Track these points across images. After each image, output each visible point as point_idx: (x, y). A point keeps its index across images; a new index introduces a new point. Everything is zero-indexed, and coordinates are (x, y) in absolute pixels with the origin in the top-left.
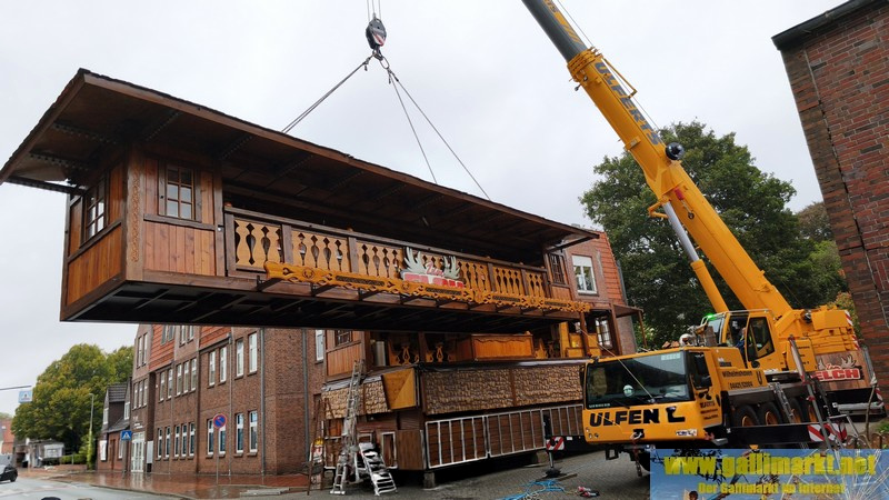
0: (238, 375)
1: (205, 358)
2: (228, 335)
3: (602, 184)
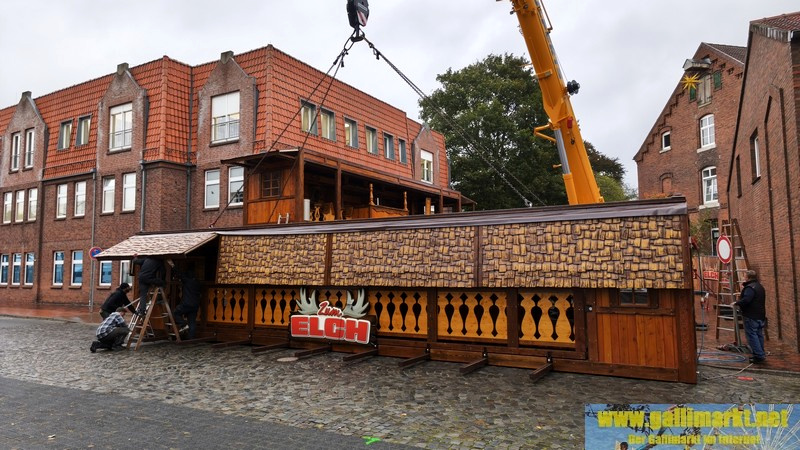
0: (104, 212)
1: (50, 190)
2: (92, 170)
3: (441, 92)
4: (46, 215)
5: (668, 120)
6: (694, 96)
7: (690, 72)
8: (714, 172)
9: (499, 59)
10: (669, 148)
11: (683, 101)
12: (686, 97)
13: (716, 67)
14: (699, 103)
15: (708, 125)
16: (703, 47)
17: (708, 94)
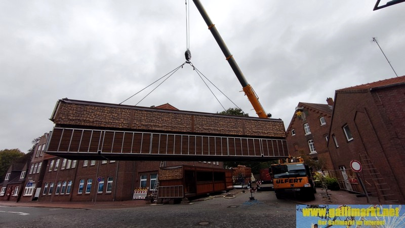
0: (103, 163)
4: (79, 165)
5: (293, 125)
6: (300, 118)
7: (297, 111)
8: (312, 142)
9: (233, 109)
10: (295, 134)
11: (296, 120)
12: (297, 118)
13: (306, 109)
14: (302, 120)
15: (307, 127)
16: (300, 103)
17: (305, 117)
